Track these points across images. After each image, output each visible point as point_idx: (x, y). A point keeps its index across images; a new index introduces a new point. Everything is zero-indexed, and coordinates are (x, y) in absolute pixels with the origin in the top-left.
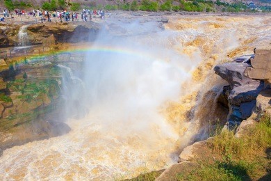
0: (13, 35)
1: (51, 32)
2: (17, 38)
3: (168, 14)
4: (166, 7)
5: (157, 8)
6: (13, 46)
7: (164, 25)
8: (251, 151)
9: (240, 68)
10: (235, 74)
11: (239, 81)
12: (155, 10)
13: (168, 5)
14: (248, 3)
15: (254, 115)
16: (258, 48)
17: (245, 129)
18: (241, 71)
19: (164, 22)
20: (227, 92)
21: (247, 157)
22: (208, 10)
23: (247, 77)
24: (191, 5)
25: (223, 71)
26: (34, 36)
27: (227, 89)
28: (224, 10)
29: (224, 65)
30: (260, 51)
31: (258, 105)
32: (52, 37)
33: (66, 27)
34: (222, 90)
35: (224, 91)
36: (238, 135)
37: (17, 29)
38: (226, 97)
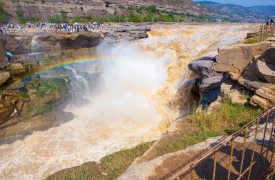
0: (27, 43)
1: (58, 40)
2: (30, 46)
3: (150, 24)
4: (148, 18)
5: (141, 20)
6: (27, 52)
7: (148, 33)
8: (218, 123)
9: (207, 64)
10: (204, 69)
11: (207, 74)
12: (139, 21)
13: (150, 17)
14: (211, 15)
15: (220, 98)
16: (221, 48)
17: (214, 108)
18: (209, 67)
19: (147, 30)
20: (198, 84)
21: (216, 127)
22: (181, 21)
23: (213, 70)
24: (167, 16)
25: (195, 67)
26: (44, 44)
27: (199, 81)
28: (193, 21)
29: (195, 62)
30: (222, 50)
31: (222, 91)
32: (58, 45)
33: (70, 36)
34: (194, 82)
35: (196, 83)
36: (209, 113)
37: (30, 38)
38: (198, 87)
